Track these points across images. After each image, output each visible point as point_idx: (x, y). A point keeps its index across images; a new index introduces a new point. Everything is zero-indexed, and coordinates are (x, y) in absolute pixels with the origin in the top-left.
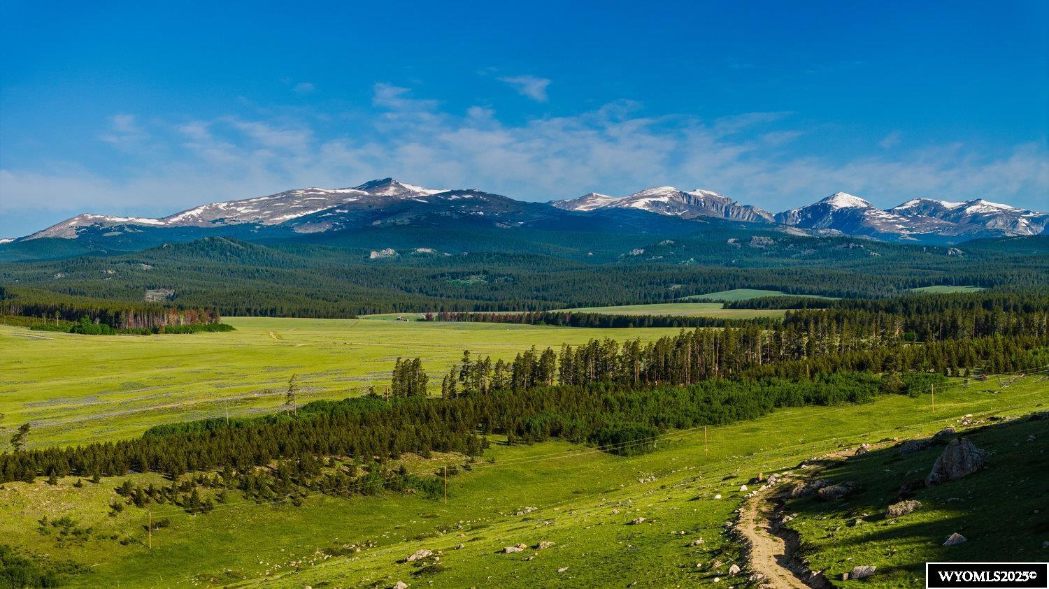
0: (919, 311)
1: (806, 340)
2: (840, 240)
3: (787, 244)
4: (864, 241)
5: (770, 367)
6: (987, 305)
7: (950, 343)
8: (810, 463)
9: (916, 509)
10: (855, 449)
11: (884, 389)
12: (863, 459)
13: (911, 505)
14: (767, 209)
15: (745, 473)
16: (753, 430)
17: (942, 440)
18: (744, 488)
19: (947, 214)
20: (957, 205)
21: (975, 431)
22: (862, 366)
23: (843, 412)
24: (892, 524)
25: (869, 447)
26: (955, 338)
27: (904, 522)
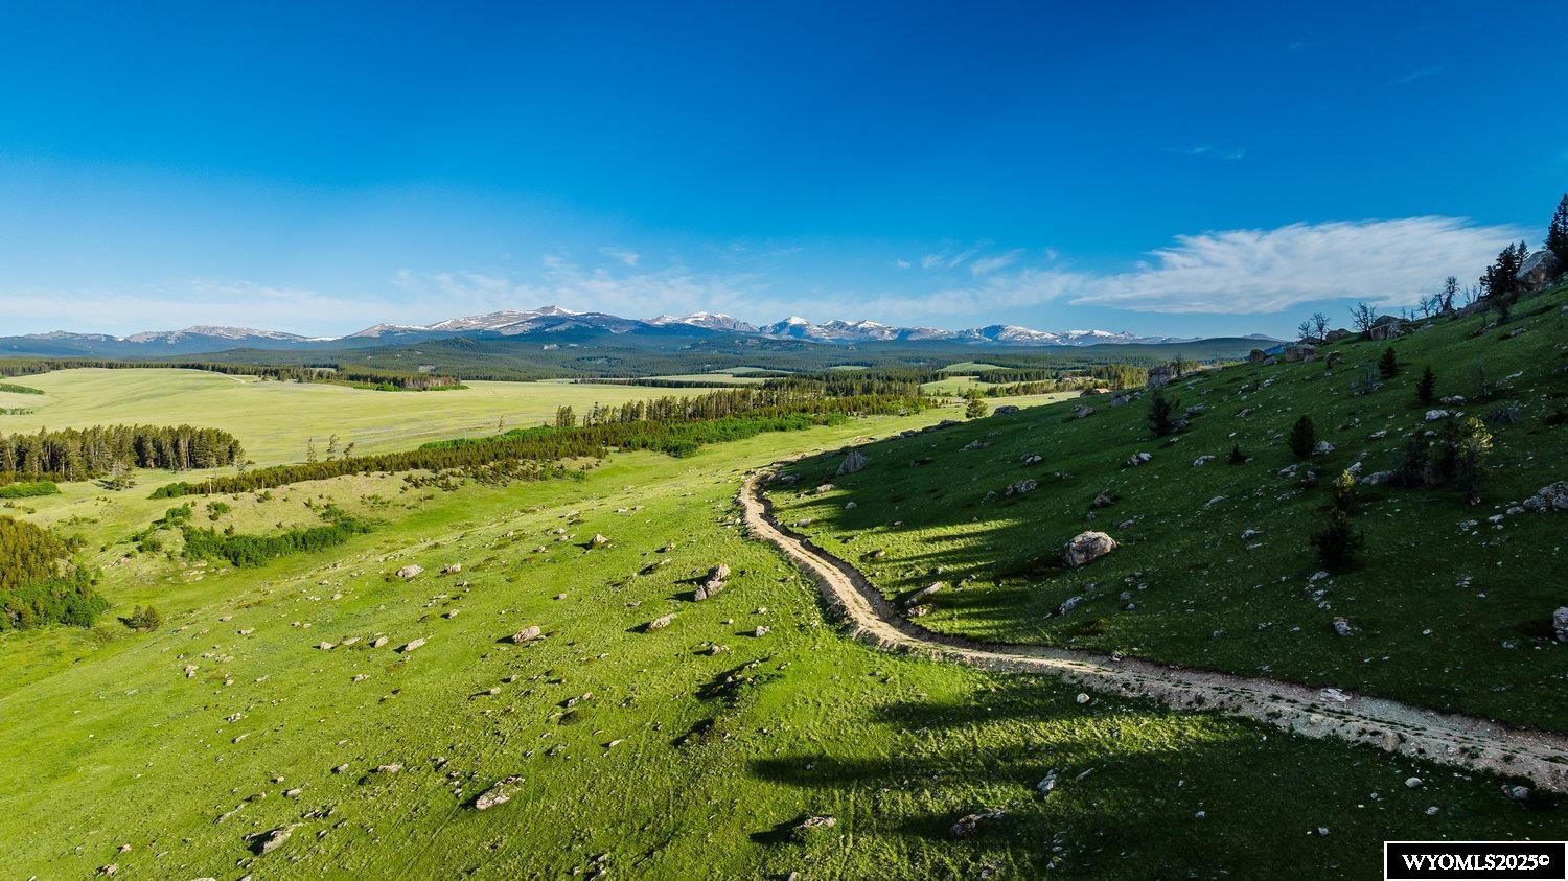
0: (834, 380)
1: (775, 396)
2: (793, 342)
3: (765, 343)
4: (806, 342)
5: (757, 411)
6: (868, 377)
7: (849, 398)
8: (777, 463)
9: (831, 489)
10: (800, 455)
11: (815, 423)
12: (804, 461)
13: (829, 486)
14: (756, 324)
15: (744, 468)
16: (748, 444)
17: (845, 451)
18: (743, 477)
19: (848, 328)
20: (854, 323)
21: (861, 446)
22: (804, 410)
23: (794, 434)
24: (819, 497)
25: (808, 454)
26: (852, 395)
27: (825, 496)
